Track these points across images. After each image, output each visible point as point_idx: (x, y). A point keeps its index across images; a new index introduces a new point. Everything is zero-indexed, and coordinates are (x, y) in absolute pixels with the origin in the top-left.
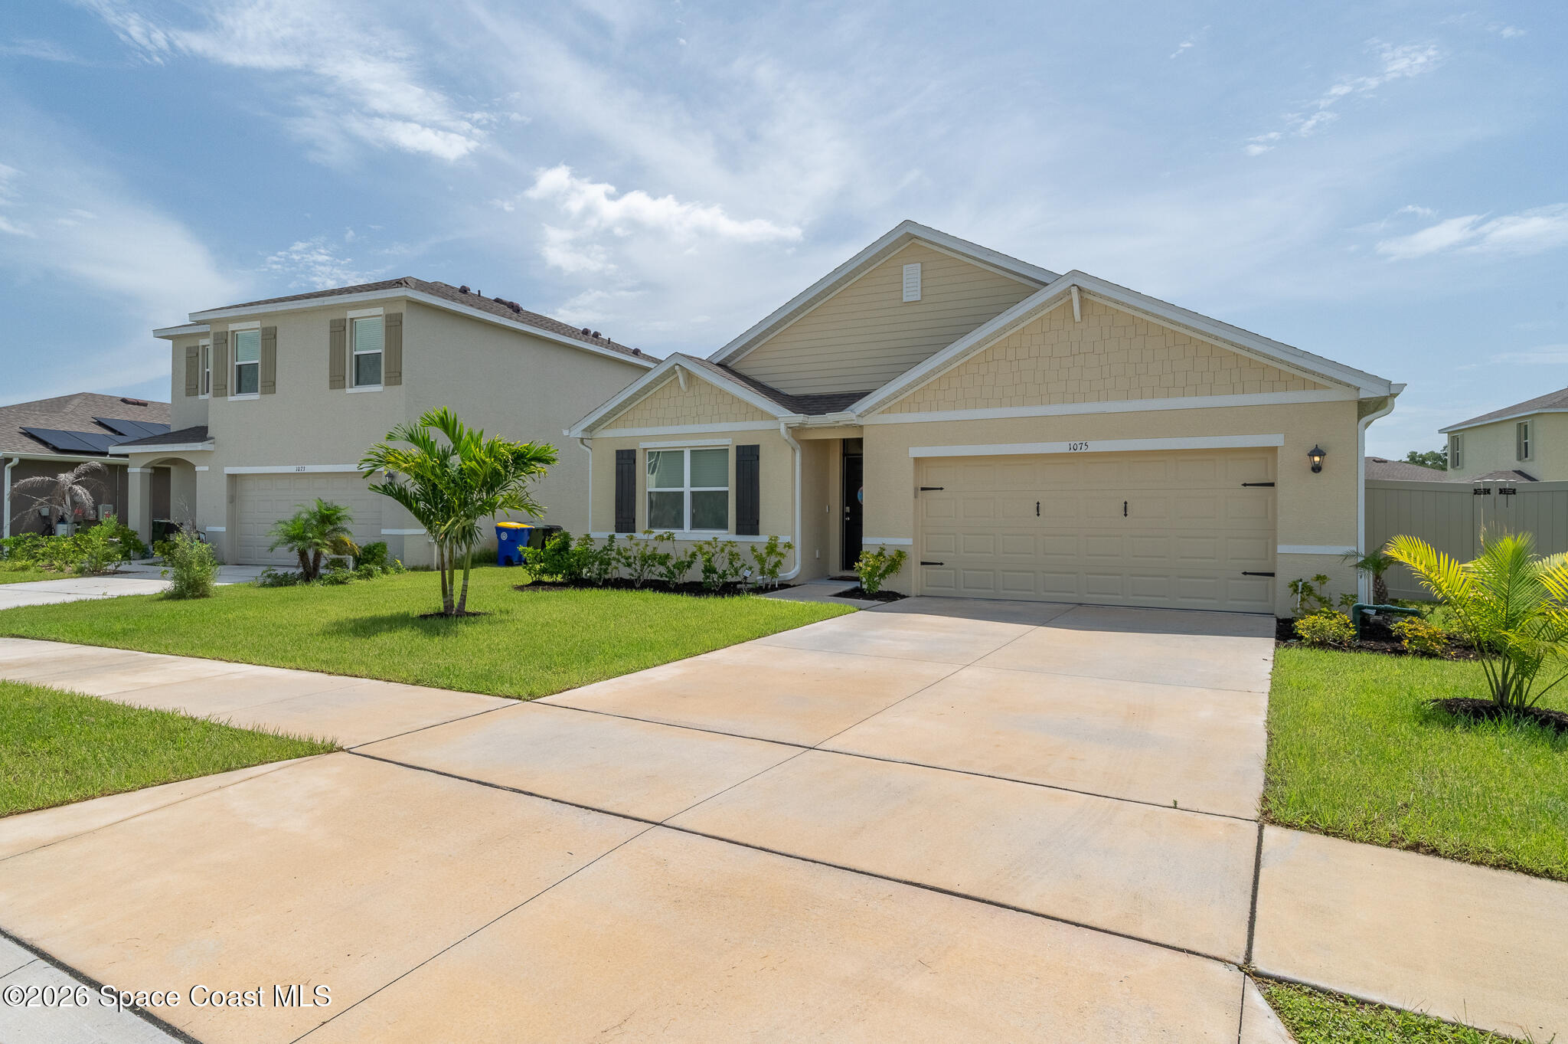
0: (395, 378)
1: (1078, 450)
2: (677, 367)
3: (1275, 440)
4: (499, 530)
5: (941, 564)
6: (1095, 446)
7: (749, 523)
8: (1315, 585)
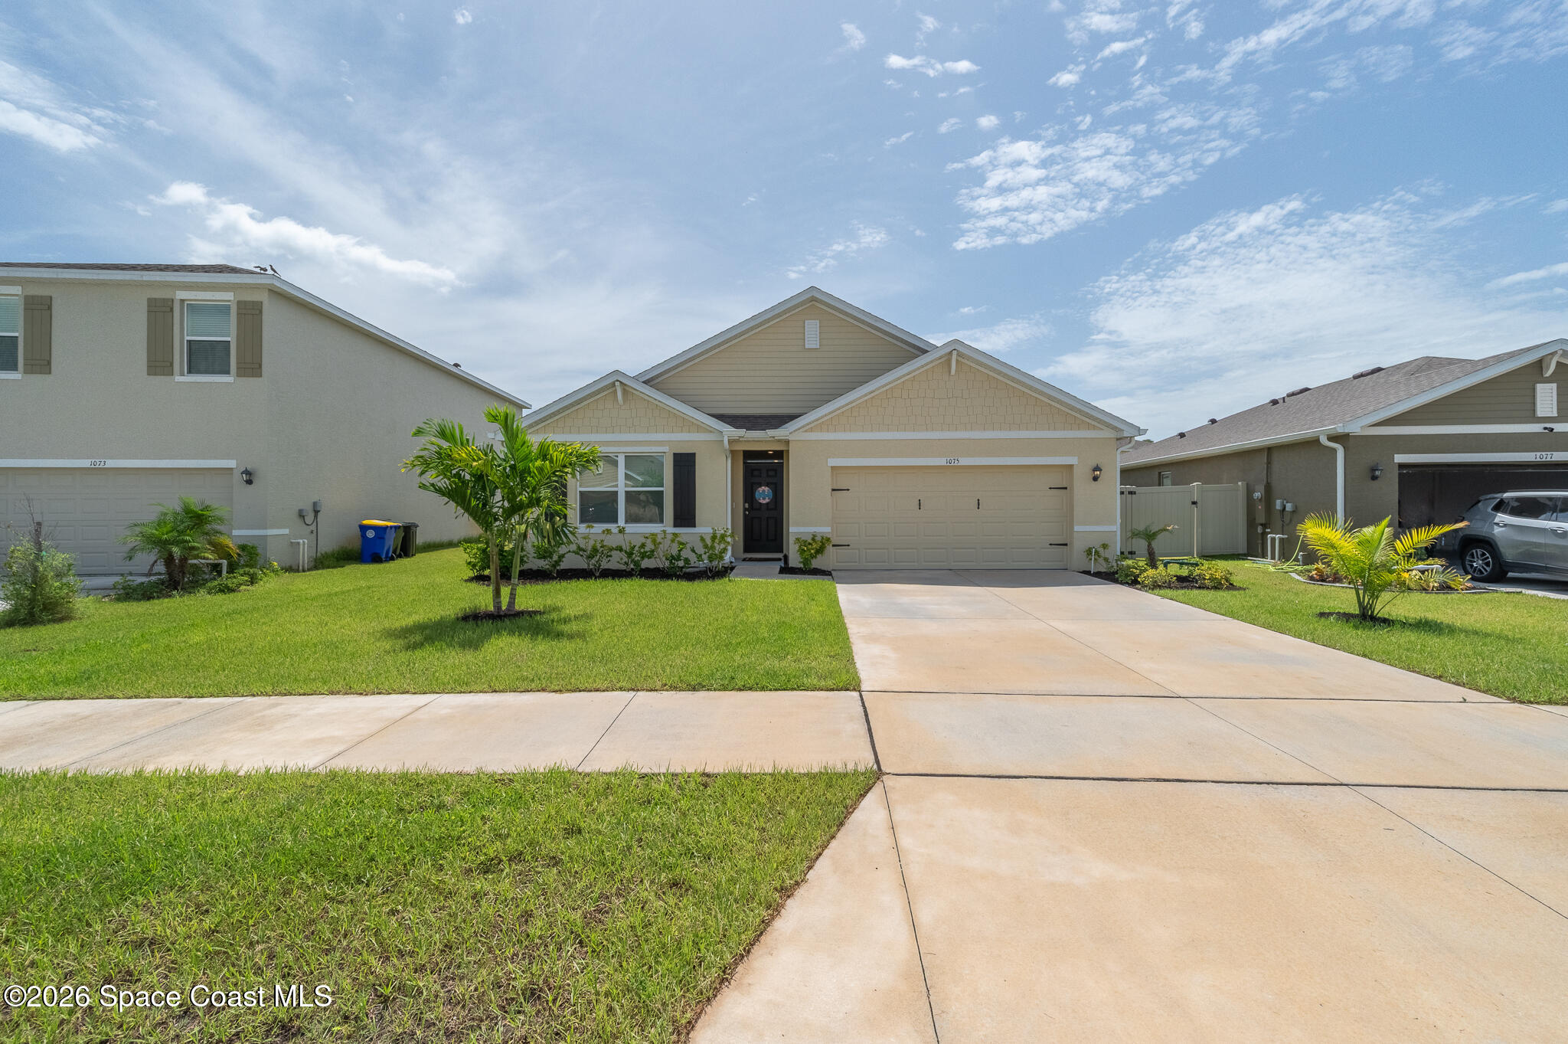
0: (252, 367)
1: (952, 464)
2: (617, 384)
3: (1072, 460)
4: (364, 528)
5: (848, 545)
6: (964, 461)
7: (685, 515)
8: (1101, 550)
